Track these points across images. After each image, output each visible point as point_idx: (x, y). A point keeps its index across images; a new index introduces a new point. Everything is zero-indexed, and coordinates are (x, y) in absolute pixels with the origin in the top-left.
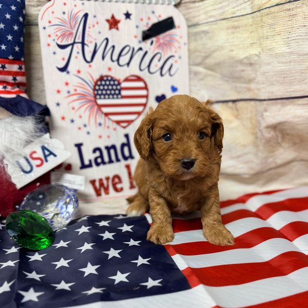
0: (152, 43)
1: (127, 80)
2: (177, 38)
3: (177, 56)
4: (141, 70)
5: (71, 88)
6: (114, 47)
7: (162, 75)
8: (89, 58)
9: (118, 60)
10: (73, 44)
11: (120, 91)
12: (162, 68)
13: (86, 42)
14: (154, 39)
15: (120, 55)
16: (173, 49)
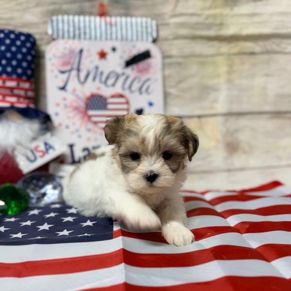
0: (133, 69)
1: (113, 96)
3: (153, 79)
5: (68, 102)
6: (102, 73)
7: (141, 93)
8: (82, 80)
9: (105, 82)
11: (105, 105)
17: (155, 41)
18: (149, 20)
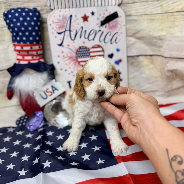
0: (106, 27)
1: (93, 47)
2: (120, 22)
3: (119, 32)
4: (100, 42)
5: (65, 54)
6: (86, 31)
7: (111, 43)
8: (73, 38)
9: (88, 38)
10: (65, 32)
11: (89, 53)
12: (111, 40)
13: (71, 29)
14: (107, 25)
15: (89, 35)
16: (118, 29)
17: (119, 5)
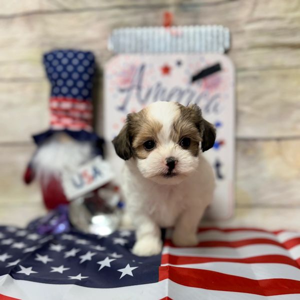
17: (227, 52)
18: (221, 28)
